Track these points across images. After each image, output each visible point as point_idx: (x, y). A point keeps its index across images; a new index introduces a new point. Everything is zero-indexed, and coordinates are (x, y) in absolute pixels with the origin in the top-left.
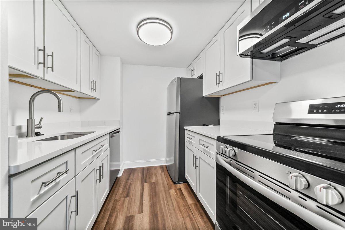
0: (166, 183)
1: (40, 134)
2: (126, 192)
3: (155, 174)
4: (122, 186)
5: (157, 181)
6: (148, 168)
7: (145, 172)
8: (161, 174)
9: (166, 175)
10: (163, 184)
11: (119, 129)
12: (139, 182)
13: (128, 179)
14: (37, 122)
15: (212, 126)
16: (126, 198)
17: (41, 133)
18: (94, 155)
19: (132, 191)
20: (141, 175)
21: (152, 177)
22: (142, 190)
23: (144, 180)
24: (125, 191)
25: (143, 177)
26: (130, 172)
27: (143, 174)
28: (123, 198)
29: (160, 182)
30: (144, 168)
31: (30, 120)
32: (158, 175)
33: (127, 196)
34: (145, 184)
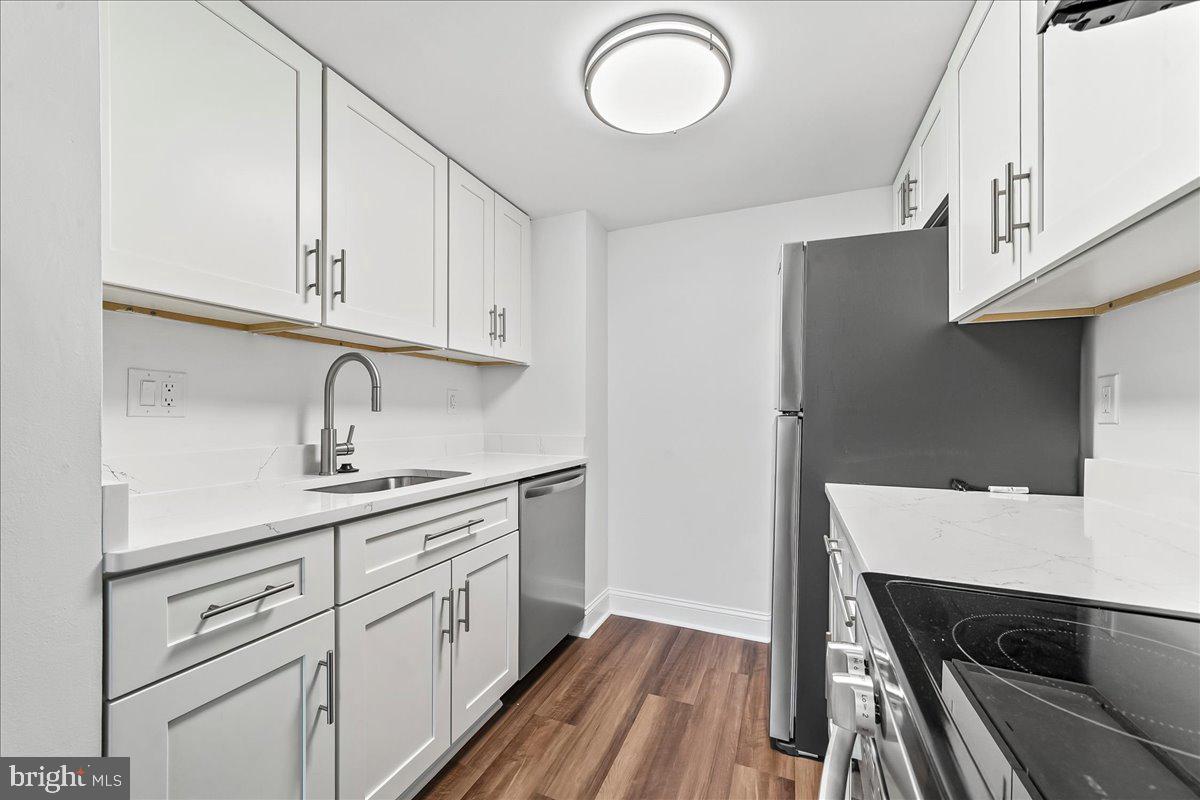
0: (737, 725)
1: (351, 467)
2: (577, 701)
3: (711, 671)
4: (573, 678)
5: (702, 705)
6: (695, 635)
7: (677, 647)
8: (734, 676)
9: (751, 691)
10: (723, 725)
11: (584, 466)
12: (632, 682)
13: (602, 658)
14: (341, 438)
15: (1019, 494)
16: (566, 725)
17: (354, 467)
18: (428, 549)
19: (595, 708)
20: (653, 657)
21: (690, 680)
22: (631, 719)
23: (656, 681)
24: (575, 699)
25: (658, 670)
26: (623, 630)
27: (662, 656)
28: (558, 722)
29: (715, 712)
30: (679, 629)
31: (328, 431)
32: (717, 679)
33: (573, 719)
34: (652, 699)
